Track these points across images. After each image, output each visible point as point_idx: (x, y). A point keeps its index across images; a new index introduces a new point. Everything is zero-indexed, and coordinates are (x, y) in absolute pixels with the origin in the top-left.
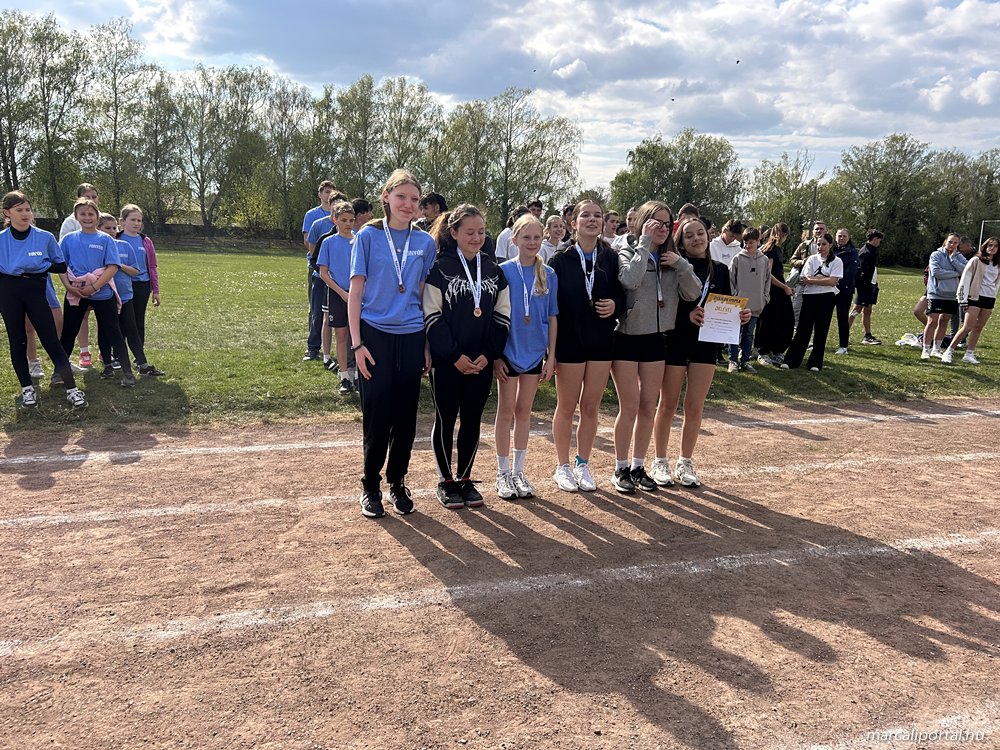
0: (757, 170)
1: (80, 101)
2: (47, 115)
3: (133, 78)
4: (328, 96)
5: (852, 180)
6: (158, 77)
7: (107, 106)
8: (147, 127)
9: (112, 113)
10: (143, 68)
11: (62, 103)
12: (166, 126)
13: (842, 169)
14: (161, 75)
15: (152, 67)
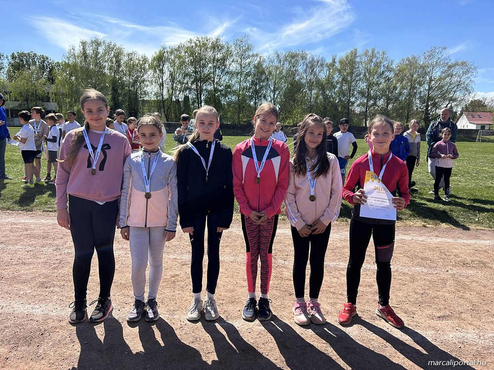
1: (227, 72)
2: (214, 79)
3: (248, 60)
4: (334, 61)
6: (258, 59)
7: (238, 73)
8: (253, 82)
9: (239, 77)
10: (253, 56)
11: (220, 74)
12: (260, 80)
14: (260, 58)
15: (257, 55)
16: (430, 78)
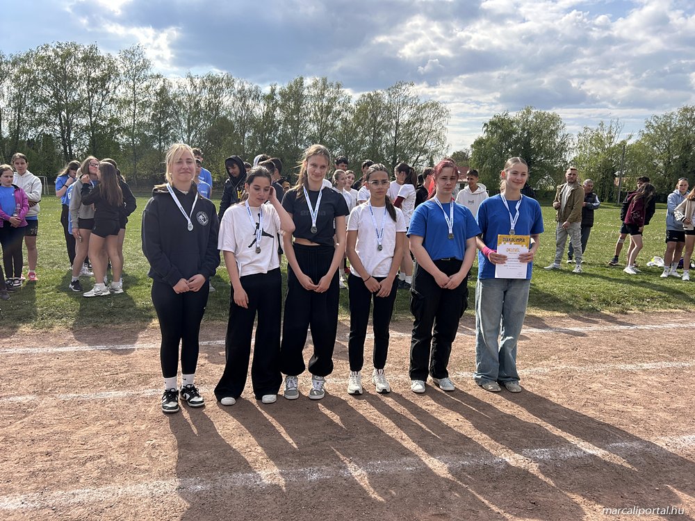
0: (580, 135)
1: (112, 100)
2: (91, 110)
3: (145, 84)
4: (273, 91)
5: (653, 141)
6: (162, 83)
7: (129, 102)
8: (154, 115)
9: (132, 107)
10: (152, 76)
11: (100, 101)
12: (166, 115)
13: (646, 132)
14: (164, 81)
15: (158, 76)
16: (397, 123)
